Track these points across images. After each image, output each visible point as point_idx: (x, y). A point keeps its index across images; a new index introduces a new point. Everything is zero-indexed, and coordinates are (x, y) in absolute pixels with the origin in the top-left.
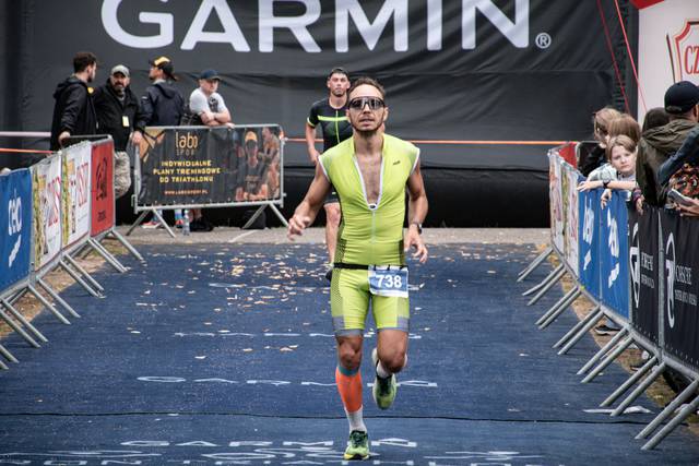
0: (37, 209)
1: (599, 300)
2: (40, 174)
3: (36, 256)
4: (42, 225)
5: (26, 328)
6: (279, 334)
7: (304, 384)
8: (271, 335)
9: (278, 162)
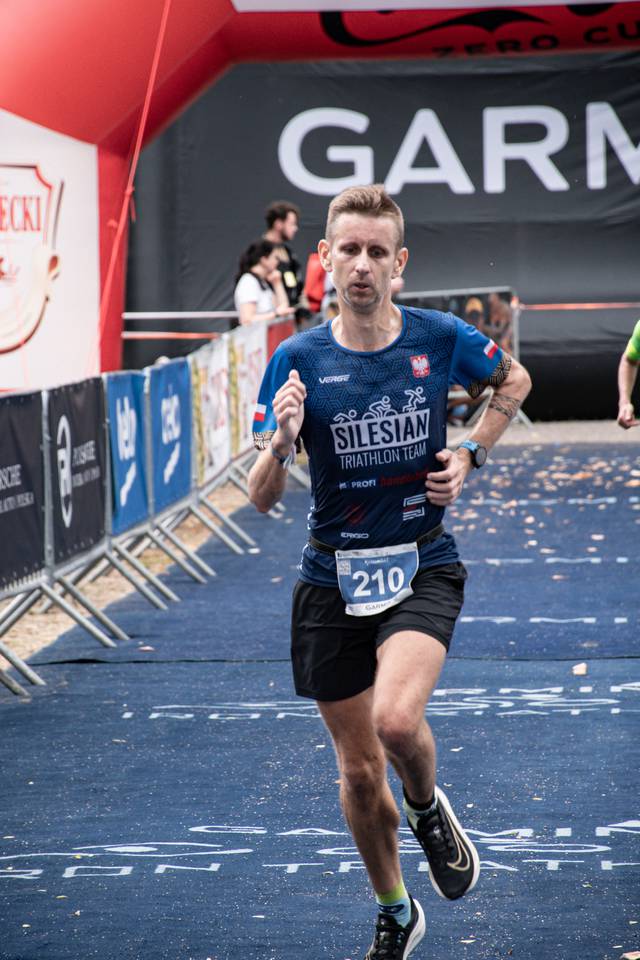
0: (198, 409)
2: (201, 364)
3: (199, 469)
4: (204, 430)
5: (189, 559)
6: (506, 561)
7: (534, 620)
8: (496, 562)
9: (511, 337)
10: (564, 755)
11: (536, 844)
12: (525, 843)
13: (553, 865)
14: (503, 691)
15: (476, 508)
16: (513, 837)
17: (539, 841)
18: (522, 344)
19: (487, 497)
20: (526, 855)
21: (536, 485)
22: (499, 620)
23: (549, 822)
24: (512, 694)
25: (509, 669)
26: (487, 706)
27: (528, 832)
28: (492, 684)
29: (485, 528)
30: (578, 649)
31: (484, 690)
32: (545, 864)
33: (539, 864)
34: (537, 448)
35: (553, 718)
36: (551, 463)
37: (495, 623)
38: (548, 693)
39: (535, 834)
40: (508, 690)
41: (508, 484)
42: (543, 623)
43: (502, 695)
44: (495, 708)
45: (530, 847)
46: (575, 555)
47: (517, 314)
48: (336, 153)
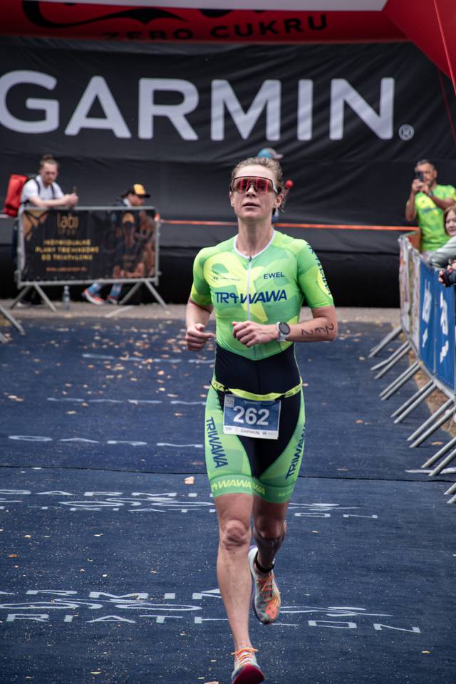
1: (433, 374)
6: (143, 401)
7: (159, 444)
8: (135, 402)
9: (154, 242)
10: (174, 541)
11: (149, 604)
12: (142, 603)
13: (160, 619)
14: (134, 494)
15: (124, 363)
16: (134, 598)
17: (152, 602)
18: (162, 248)
19: (132, 355)
20: (143, 612)
21: (167, 348)
22: (135, 444)
23: (160, 589)
24: (140, 496)
25: (140, 479)
26: (122, 504)
27: (144, 595)
28: (127, 490)
29: (129, 377)
30: (189, 466)
31: (121, 493)
32: (155, 619)
33: (151, 618)
34: (169, 322)
35: (168, 514)
36: (178, 333)
37: (132, 446)
38: (166, 496)
39: (150, 597)
40: (137, 494)
41: (147, 346)
42: (165, 446)
43: (133, 497)
44: (128, 506)
45: (145, 606)
46: (192, 399)
47: (158, 226)
48: (32, 103)
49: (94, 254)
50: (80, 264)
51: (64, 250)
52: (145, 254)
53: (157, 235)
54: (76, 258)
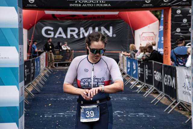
0: (40, 63)
3: (40, 71)
47: (73, 53)
48: (49, 32)
49: (62, 58)
50: (60, 59)
51: (57, 57)
52: (71, 57)
53: (73, 54)
54: (59, 58)
